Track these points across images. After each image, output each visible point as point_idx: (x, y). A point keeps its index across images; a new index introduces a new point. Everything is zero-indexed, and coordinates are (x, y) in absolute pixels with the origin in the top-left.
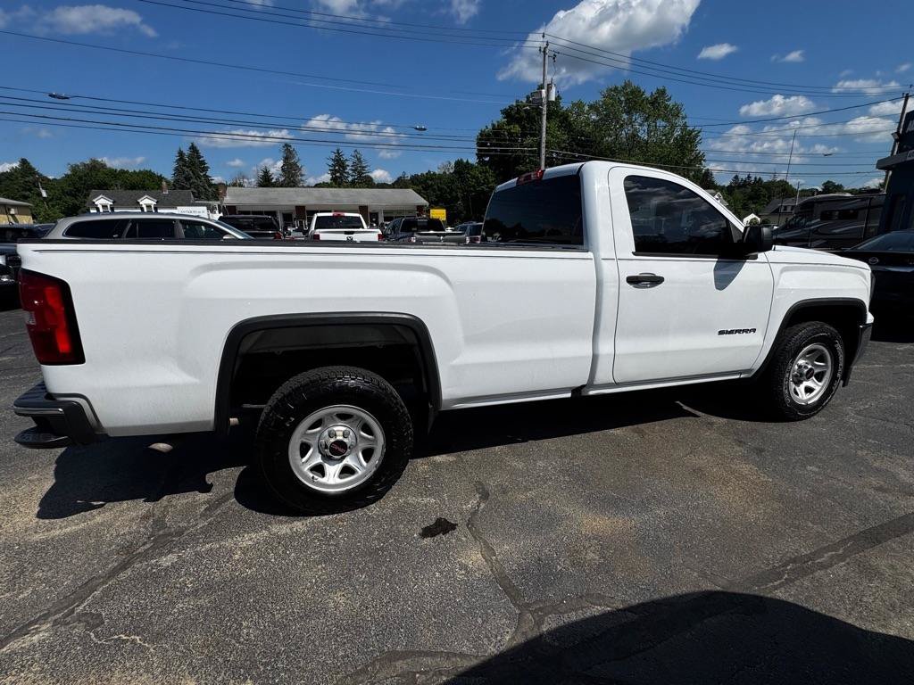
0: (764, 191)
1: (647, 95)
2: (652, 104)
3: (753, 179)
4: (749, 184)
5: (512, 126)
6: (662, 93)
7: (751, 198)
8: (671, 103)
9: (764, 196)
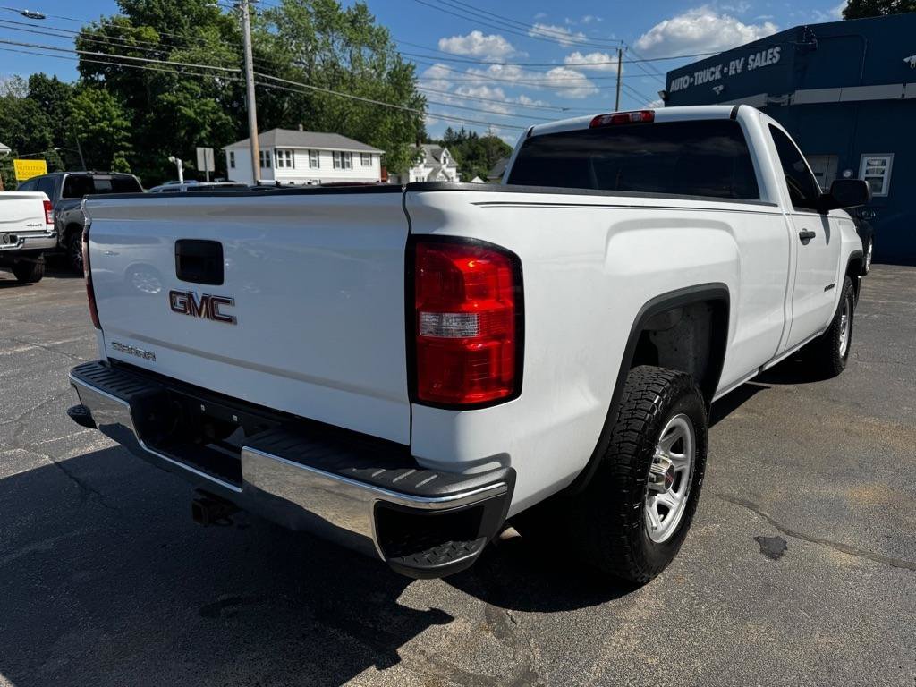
0: (482, 150)
1: (343, 10)
2: (353, 22)
3: (467, 133)
4: (465, 139)
5: (142, 29)
6: (362, 10)
7: (469, 158)
8: (375, 25)
9: (483, 156)
